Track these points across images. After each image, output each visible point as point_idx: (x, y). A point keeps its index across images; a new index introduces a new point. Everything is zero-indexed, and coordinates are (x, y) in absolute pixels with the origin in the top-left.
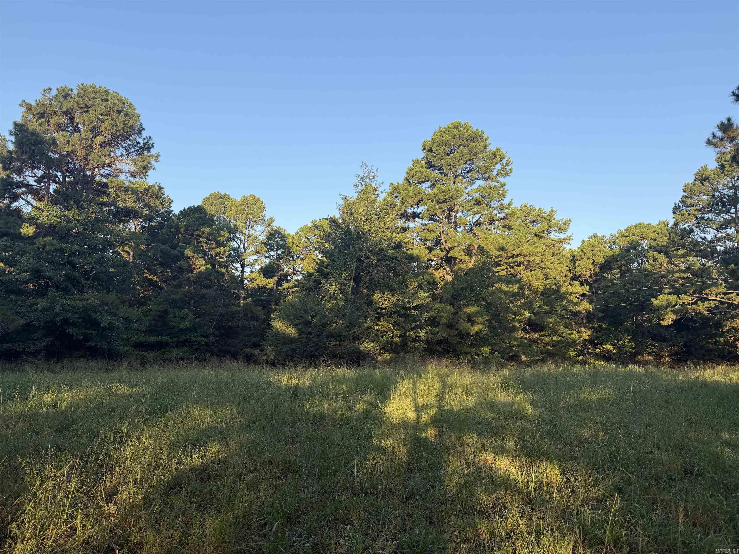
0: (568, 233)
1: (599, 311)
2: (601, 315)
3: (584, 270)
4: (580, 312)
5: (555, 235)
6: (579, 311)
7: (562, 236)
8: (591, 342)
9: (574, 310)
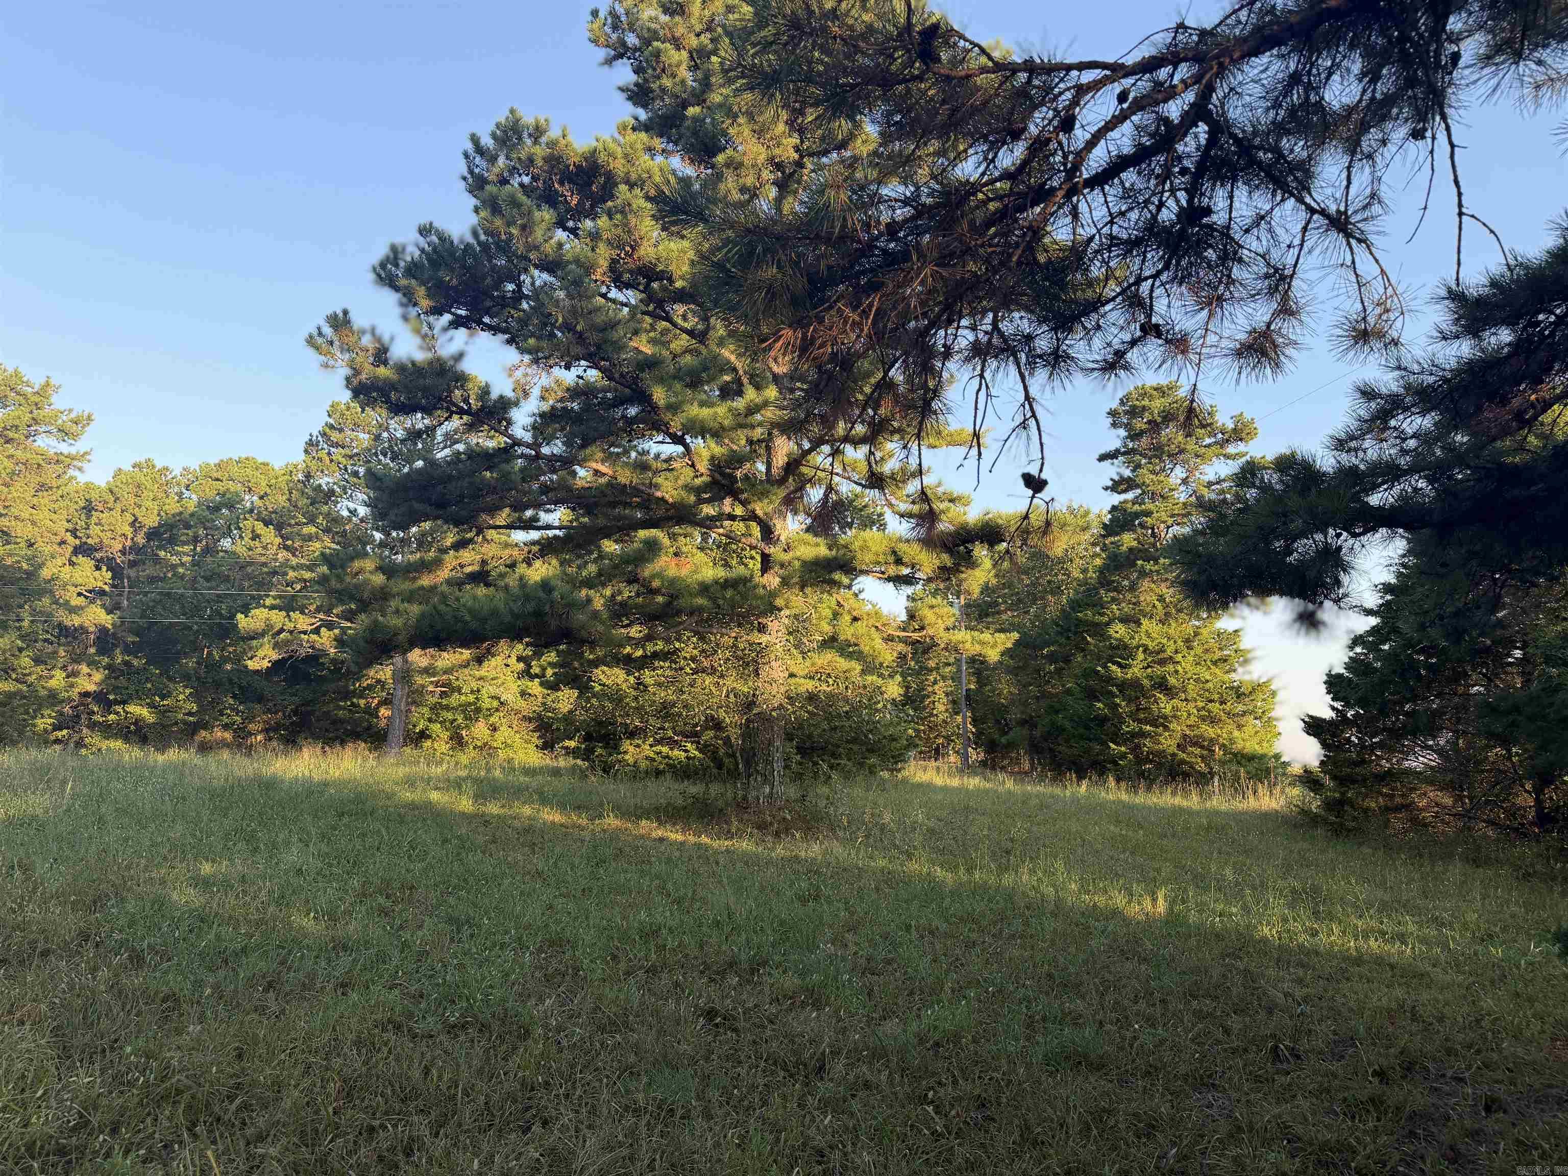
0: (80, 446)
1: (131, 631)
2: (131, 639)
3: (109, 534)
4: (82, 629)
5: (47, 443)
6: (81, 627)
7: (64, 448)
8: (100, 697)
9: (69, 624)
